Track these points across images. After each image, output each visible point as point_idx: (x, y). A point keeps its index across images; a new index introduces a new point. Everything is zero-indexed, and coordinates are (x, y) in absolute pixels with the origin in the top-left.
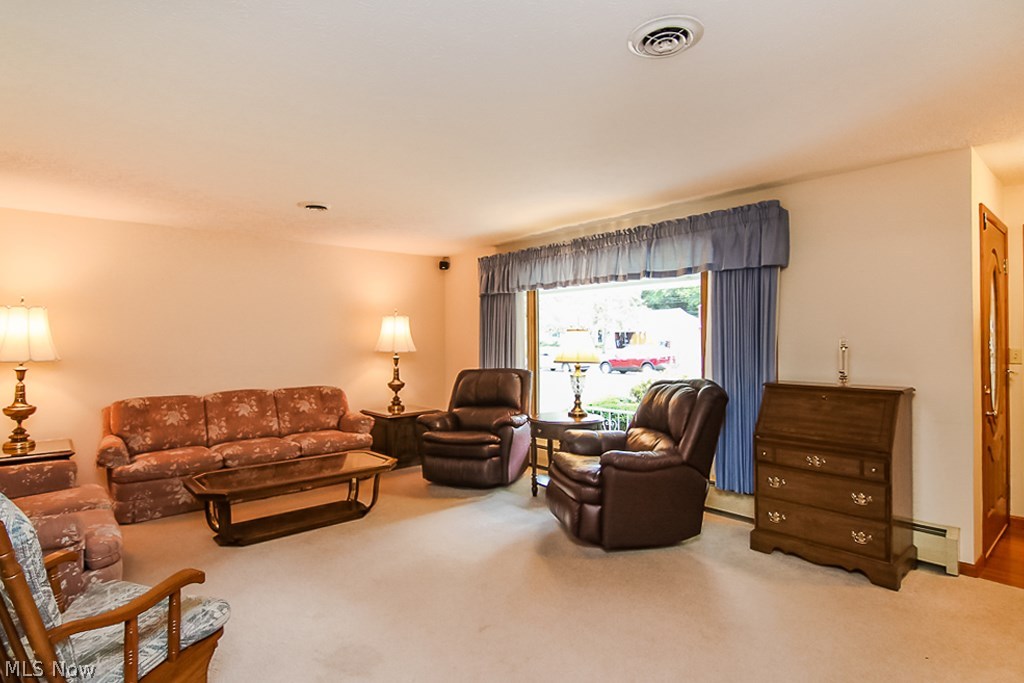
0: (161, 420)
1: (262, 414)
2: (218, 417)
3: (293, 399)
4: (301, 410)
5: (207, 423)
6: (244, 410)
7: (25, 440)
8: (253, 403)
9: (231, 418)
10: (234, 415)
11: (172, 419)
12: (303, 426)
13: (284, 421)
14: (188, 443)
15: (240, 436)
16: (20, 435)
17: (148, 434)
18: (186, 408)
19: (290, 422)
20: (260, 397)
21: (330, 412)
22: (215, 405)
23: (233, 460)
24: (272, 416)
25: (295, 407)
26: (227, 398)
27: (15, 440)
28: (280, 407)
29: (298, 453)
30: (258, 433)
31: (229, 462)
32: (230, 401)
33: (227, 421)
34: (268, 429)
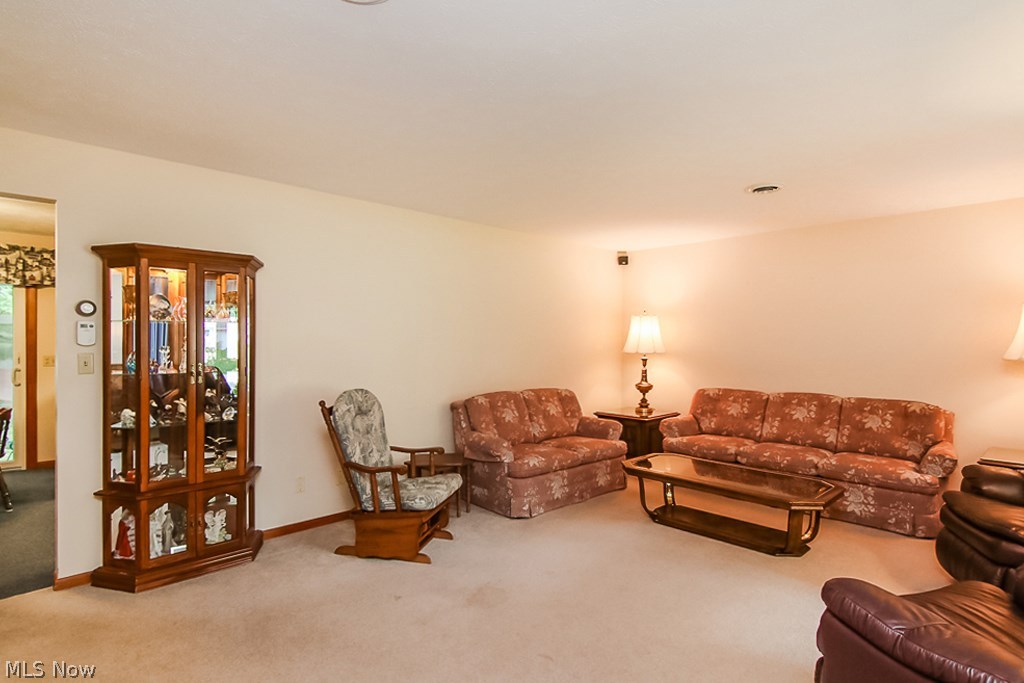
0: (725, 410)
1: (819, 422)
2: (774, 416)
3: (861, 411)
4: (867, 426)
5: (763, 420)
6: (800, 414)
7: (646, 407)
8: (813, 408)
9: (786, 419)
10: (788, 417)
11: (734, 410)
12: (865, 446)
13: (843, 435)
14: (742, 435)
15: (789, 439)
16: (644, 403)
17: (714, 419)
18: (748, 402)
19: (848, 437)
20: (822, 402)
21: (912, 436)
22: (774, 402)
23: (742, 457)
24: (830, 426)
25: (860, 421)
26: (788, 399)
27: (642, 406)
28: (842, 417)
29: (813, 471)
30: (809, 441)
31: (739, 458)
32: (790, 402)
33: (780, 422)
34: (821, 439)
